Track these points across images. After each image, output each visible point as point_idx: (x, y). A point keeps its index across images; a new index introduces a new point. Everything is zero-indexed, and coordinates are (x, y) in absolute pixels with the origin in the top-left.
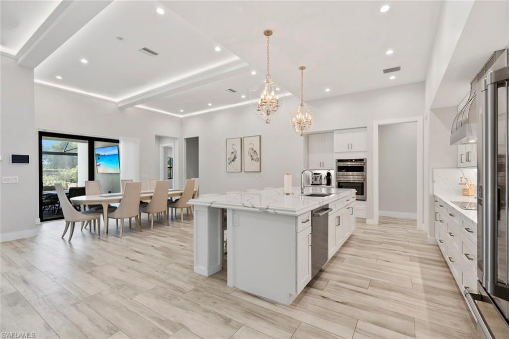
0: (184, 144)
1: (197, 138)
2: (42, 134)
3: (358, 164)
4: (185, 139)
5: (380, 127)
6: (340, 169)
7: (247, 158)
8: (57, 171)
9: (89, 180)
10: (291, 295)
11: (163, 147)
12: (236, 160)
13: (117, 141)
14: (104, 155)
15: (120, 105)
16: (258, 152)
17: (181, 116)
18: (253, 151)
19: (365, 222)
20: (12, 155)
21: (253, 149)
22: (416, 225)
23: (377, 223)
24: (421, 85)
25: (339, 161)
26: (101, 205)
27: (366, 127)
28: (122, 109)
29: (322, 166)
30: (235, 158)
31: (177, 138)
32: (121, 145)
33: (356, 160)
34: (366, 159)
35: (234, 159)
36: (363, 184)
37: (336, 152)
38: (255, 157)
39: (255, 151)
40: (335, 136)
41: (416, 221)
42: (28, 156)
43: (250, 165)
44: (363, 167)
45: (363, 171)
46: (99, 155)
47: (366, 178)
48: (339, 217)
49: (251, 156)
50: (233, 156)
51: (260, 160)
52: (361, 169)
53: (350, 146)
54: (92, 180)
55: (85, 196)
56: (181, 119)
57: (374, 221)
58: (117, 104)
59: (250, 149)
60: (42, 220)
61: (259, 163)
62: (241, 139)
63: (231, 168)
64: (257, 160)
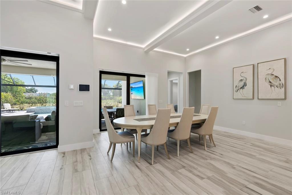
0: (187, 76)
1: (200, 71)
2: (102, 73)
4: (188, 73)
7: (263, 85)
8: (114, 98)
9: (127, 104)
11: (170, 81)
12: (246, 88)
13: (144, 76)
14: (135, 87)
15: (146, 50)
16: (282, 77)
17: (185, 56)
18: (273, 77)
20: (80, 85)
21: (273, 75)
26: (136, 130)
28: (147, 52)
30: (245, 85)
31: (182, 73)
32: (146, 79)
35: (243, 86)
38: (276, 83)
39: (276, 77)
42: (89, 85)
46: (132, 87)
49: (270, 82)
50: (242, 84)
51: (284, 86)
54: (128, 105)
55: (124, 117)
56: (185, 58)
58: (144, 49)
59: (268, 74)
60: (101, 130)
61: (283, 89)
62: (254, 65)
63: (239, 95)
64: (280, 86)
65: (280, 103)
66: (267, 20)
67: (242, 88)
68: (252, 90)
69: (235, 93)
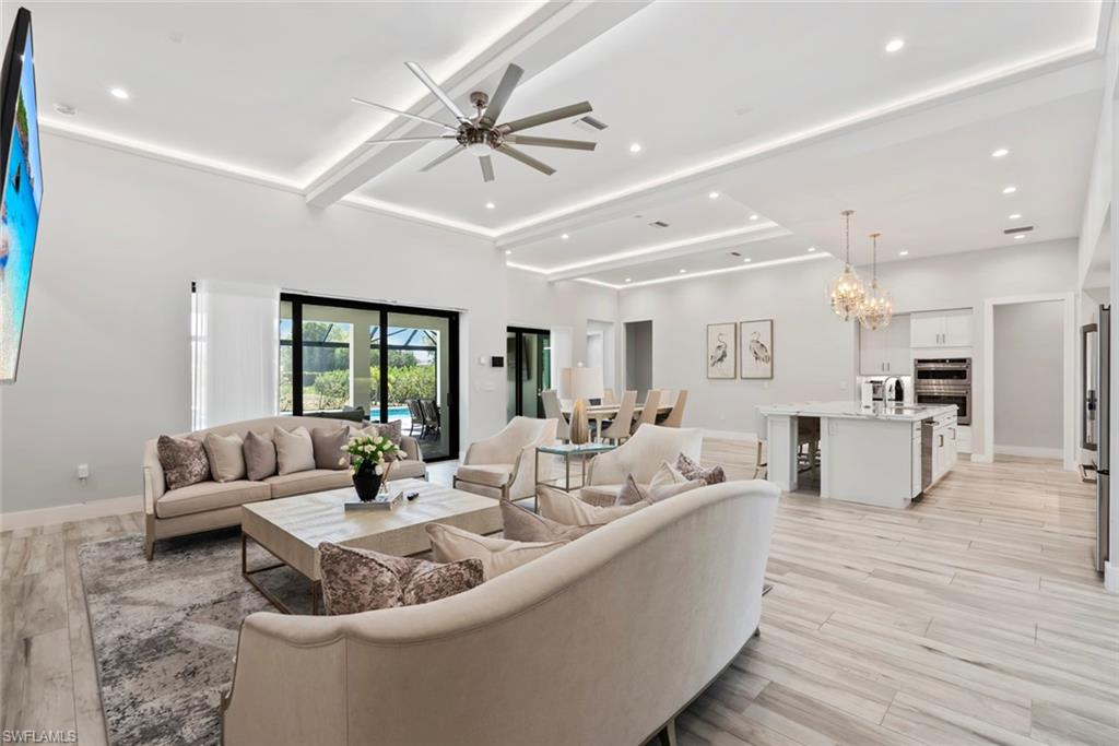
0: (622, 332)
1: (649, 323)
3: (956, 367)
4: (624, 324)
5: (996, 308)
6: (922, 375)
7: (748, 358)
10: (905, 499)
12: (725, 359)
13: (547, 332)
16: (768, 346)
17: (620, 287)
18: (759, 345)
19: (969, 460)
20: (492, 357)
21: (758, 342)
22: (1062, 465)
23: (991, 460)
24: (1073, 242)
25: (920, 361)
27: (971, 308)
29: (886, 368)
30: (724, 355)
32: (552, 338)
33: (952, 361)
34: (970, 359)
35: (722, 357)
36: (964, 398)
37: (914, 348)
38: (762, 354)
39: (762, 345)
40: (913, 322)
41: (1062, 461)
43: (751, 367)
44: (965, 372)
45: (965, 378)
47: (970, 389)
48: (942, 436)
49: (756, 353)
50: (720, 353)
51: (771, 359)
52: (962, 375)
53: (940, 338)
56: (619, 292)
57: (985, 456)
58: (547, 277)
59: (753, 341)
61: (769, 364)
62: (736, 325)
63: (716, 371)
64: (766, 360)
65: (766, 383)
66: (748, 263)
67: (721, 360)
68: (733, 365)
69: (710, 368)
